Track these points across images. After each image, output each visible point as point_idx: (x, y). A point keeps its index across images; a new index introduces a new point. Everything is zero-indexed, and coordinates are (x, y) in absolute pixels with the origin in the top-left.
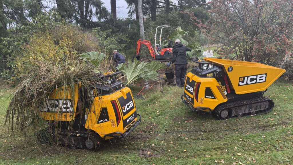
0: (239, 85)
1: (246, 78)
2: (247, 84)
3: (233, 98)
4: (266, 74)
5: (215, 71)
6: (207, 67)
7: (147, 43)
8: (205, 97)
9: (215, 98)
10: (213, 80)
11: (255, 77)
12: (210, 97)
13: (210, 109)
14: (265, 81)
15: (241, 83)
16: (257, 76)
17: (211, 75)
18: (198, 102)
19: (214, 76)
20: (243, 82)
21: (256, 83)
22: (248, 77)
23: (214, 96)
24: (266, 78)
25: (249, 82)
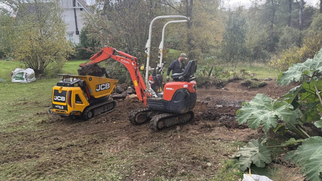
0: (96, 91)
1: (100, 86)
2: (100, 90)
3: (92, 102)
4: (109, 83)
5: (79, 81)
6: (73, 80)
7: (127, 62)
8: (76, 103)
9: (82, 103)
10: (79, 88)
11: (104, 85)
12: (79, 102)
13: (80, 112)
14: (109, 88)
15: (97, 90)
16: (105, 84)
17: (77, 84)
18: (71, 107)
19: (79, 86)
20: (98, 89)
21: (105, 89)
22: (101, 85)
23: (81, 101)
24: (110, 85)
25: (102, 89)
